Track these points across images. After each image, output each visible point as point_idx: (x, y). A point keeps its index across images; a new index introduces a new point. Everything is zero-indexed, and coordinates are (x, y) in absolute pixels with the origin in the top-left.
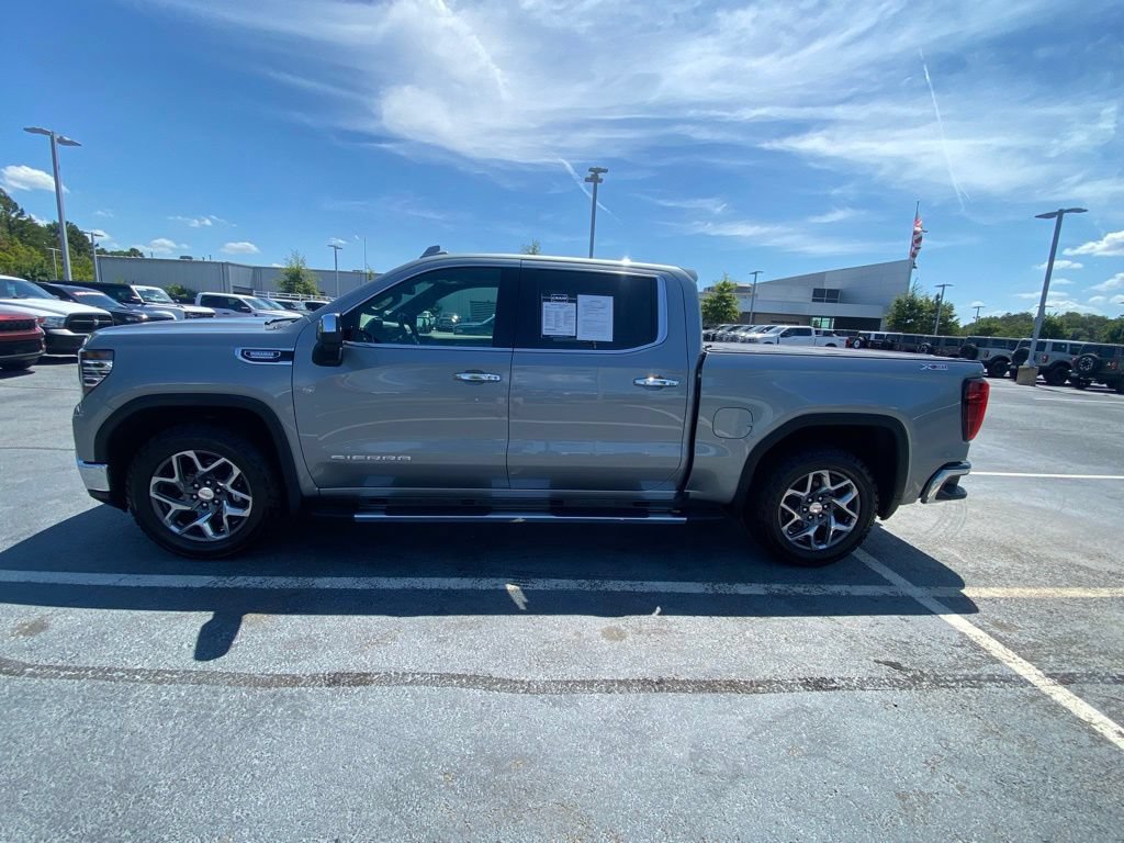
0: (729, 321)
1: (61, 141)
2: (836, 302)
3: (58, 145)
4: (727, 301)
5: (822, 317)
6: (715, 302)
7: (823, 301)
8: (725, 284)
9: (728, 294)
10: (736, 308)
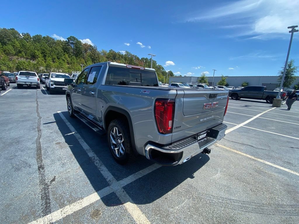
1: (153, 56)
3: (152, 56)
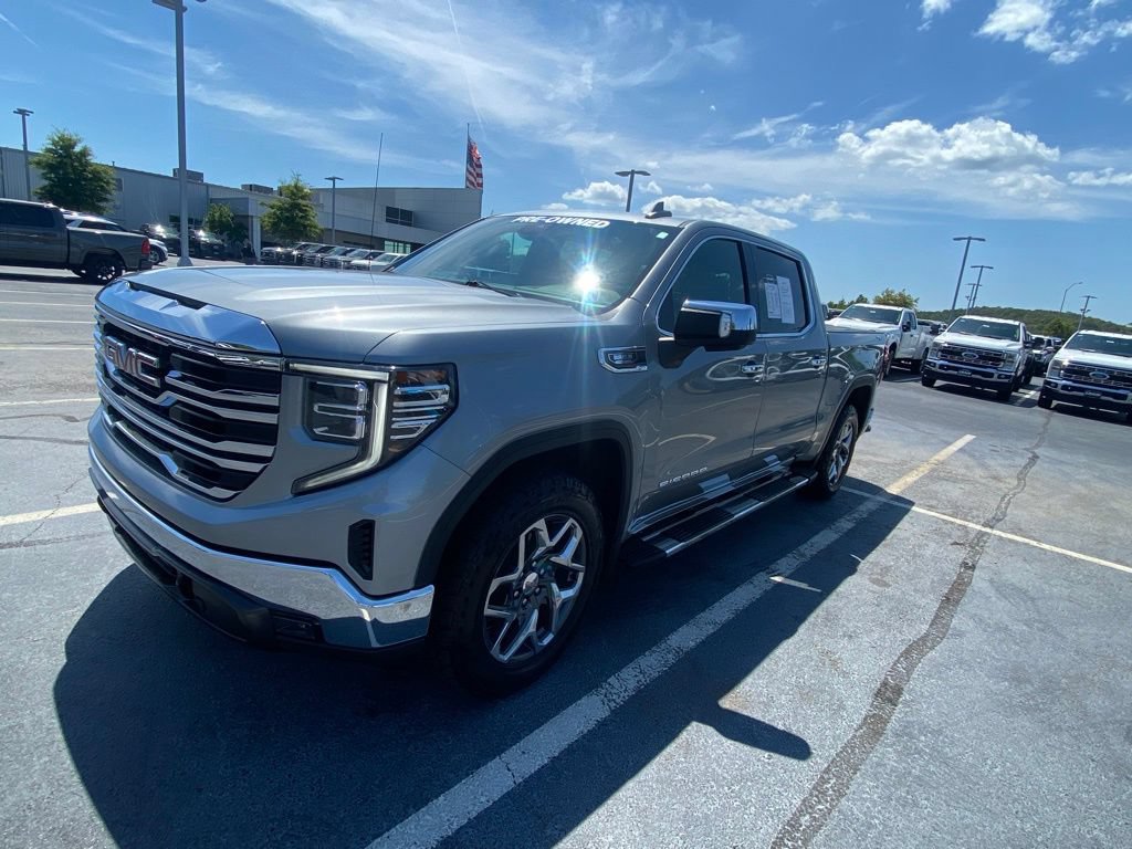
0: (308, 238)
2: (410, 225)
4: (302, 211)
5: (398, 242)
6: (286, 209)
7: (396, 222)
8: (296, 186)
9: (303, 202)
10: (316, 221)
